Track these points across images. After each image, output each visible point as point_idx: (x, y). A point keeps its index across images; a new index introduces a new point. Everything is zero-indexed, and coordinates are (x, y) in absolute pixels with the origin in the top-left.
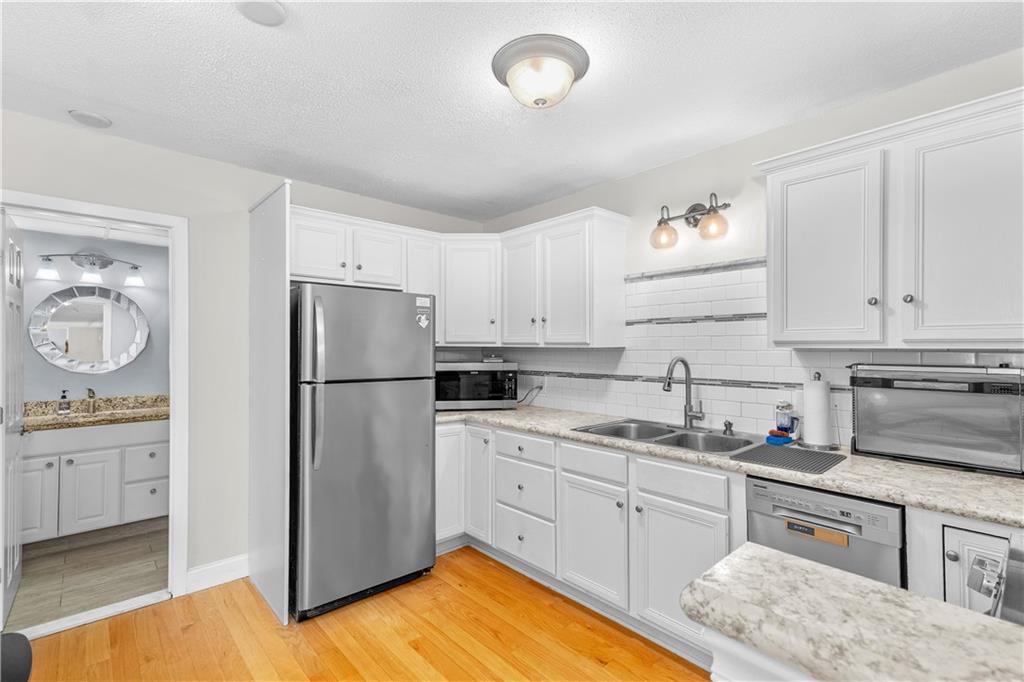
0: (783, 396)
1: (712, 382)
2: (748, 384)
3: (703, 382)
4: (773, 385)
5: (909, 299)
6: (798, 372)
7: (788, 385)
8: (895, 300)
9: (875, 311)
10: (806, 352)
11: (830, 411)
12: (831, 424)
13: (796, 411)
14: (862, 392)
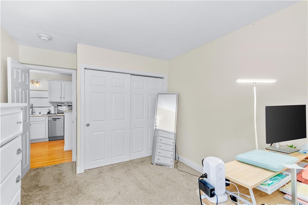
0: (48, 108)
1: (36, 107)
2: (43, 107)
3: (34, 107)
4: (47, 107)
5: (64, 98)
6: (50, 105)
7: (48, 107)
8: (62, 98)
9: (61, 98)
10: (51, 103)
11: (55, 109)
12: (55, 111)
13: (50, 110)
14: (59, 107)
